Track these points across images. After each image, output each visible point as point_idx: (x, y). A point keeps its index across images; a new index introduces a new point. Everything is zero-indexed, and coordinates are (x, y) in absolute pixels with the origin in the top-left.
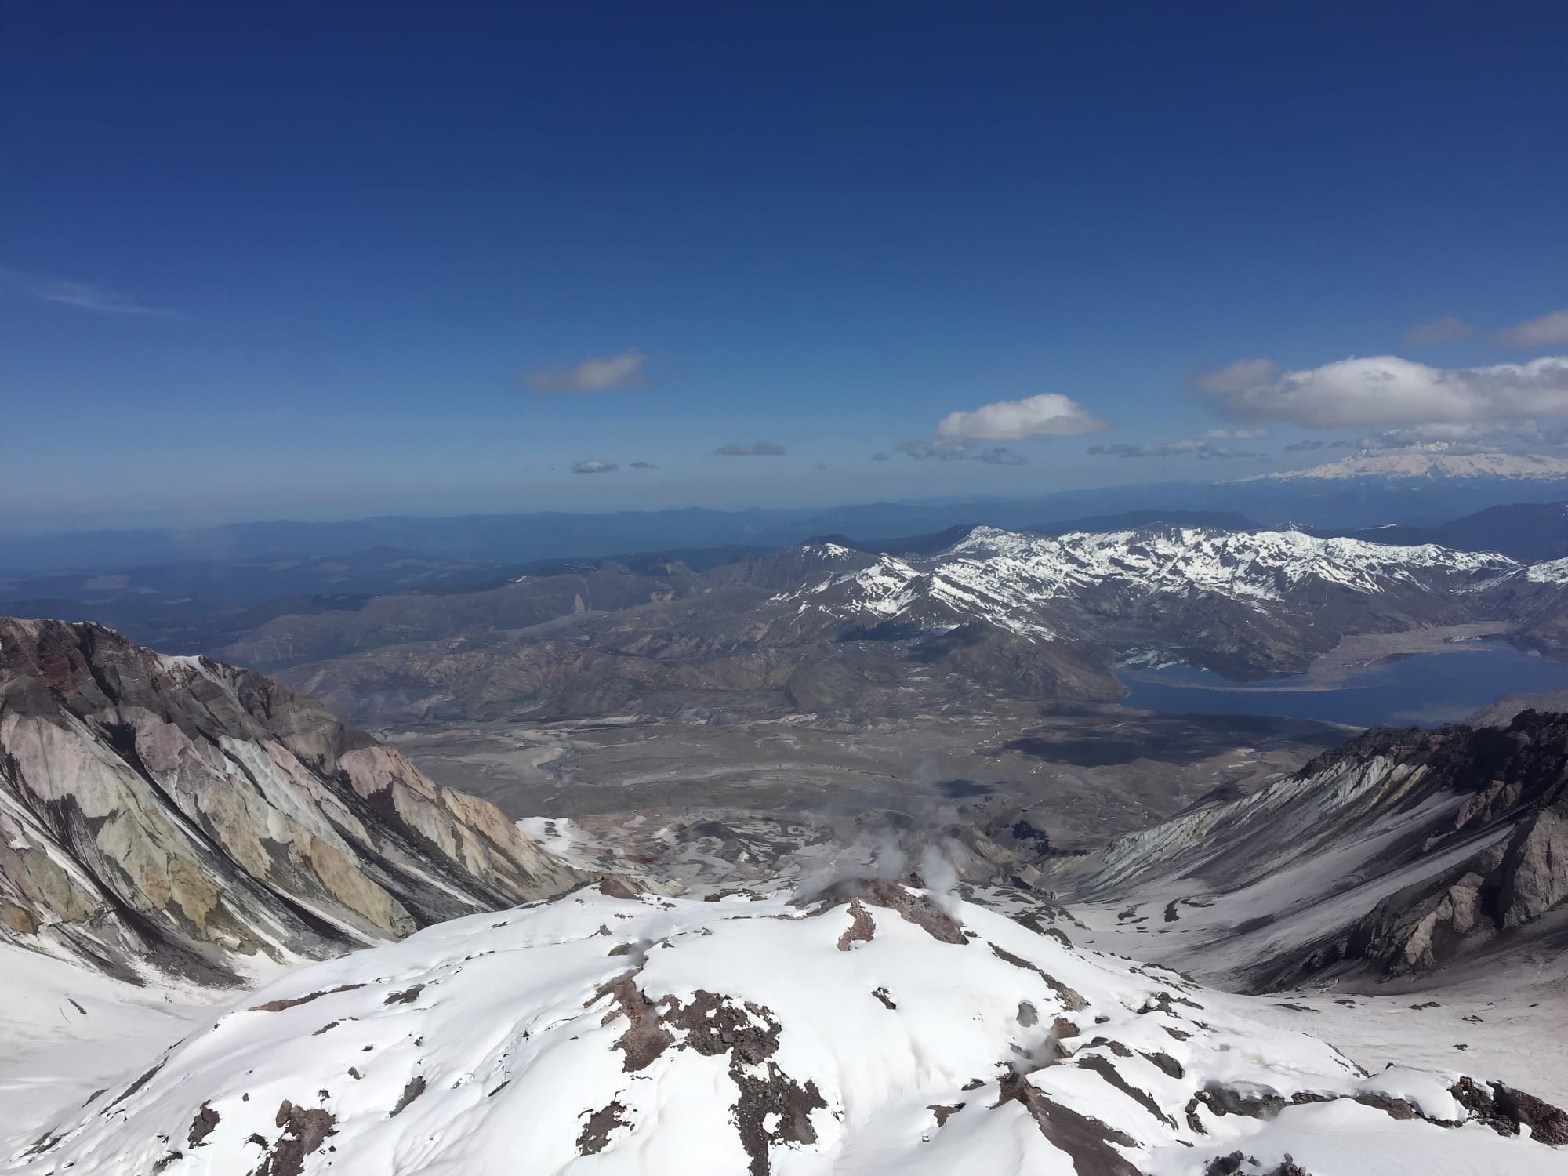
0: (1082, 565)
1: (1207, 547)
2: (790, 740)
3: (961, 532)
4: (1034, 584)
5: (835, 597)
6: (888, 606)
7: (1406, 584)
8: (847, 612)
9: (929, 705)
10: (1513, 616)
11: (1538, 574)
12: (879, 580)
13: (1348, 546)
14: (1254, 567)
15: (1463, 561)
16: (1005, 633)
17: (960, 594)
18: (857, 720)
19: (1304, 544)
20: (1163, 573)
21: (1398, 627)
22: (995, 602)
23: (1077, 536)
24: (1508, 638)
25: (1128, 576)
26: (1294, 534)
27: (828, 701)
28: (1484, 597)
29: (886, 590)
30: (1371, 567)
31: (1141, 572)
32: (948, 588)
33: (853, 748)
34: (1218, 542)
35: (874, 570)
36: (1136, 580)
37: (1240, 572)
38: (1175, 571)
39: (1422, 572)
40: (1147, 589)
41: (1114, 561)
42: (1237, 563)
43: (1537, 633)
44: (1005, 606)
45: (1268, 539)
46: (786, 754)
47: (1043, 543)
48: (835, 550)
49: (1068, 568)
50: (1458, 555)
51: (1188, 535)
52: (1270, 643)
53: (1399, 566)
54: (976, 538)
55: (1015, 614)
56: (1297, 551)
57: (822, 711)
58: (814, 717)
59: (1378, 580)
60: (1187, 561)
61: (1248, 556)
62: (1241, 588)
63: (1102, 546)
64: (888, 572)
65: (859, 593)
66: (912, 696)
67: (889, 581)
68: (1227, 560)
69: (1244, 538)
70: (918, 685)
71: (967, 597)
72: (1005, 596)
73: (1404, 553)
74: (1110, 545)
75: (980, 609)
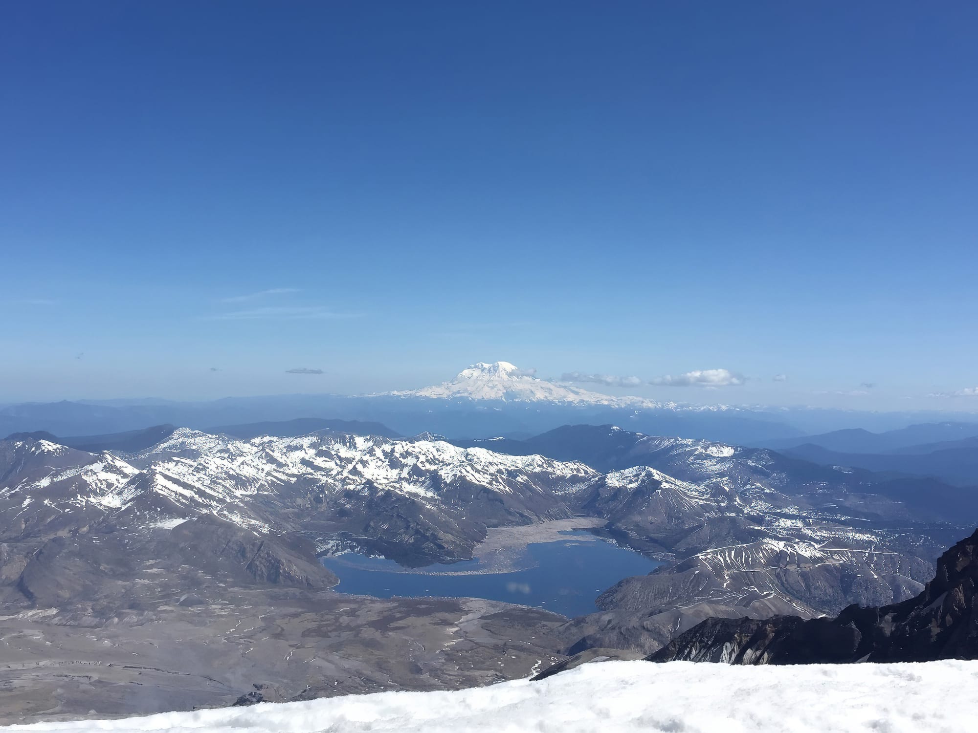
0: (280, 465)
1: (378, 452)
2: (37, 636)
3: (164, 433)
4: (241, 481)
5: (58, 491)
6: (112, 501)
7: (525, 485)
8: (73, 507)
9: (167, 596)
10: (600, 514)
11: (613, 480)
12: (103, 476)
13: (481, 454)
14: (415, 470)
15: (563, 469)
16: (230, 526)
17: (180, 490)
18: (102, 613)
19: (450, 452)
20: (345, 473)
21: (525, 521)
22: (211, 497)
23: (267, 439)
24: (595, 531)
25: (318, 475)
26: (442, 444)
27: (66, 594)
28: (578, 497)
29: (109, 485)
30: (500, 471)
31: (327, 472)
32: (169, 484)
33: (107, 643)
34: (387, 448)
35: (97, 467)
36: (324, 479)
37: (405, 474)
38: (354, 471)
39: (533, 476)
40: (332, 488)
41: (304, 462)
42: (402, 466)
43: (621, 526)
44: (220, 501)
45: (424, 446)
46: (39, 652)
47: (238, 444)
48: (48, 446)
49: (268, 467)
50: (556, 463)
51: (359, 441)
52: (441, 534)
53: (520, 472)
54: (176, 439)
55: (232, 508)
56: (446, 457)
57: (63, 606)
58: (54, 611)
59: (509, 483)
60: (364, 463)
61: (411, 461)
62: (408, 488)
63: (291, 449)
64: (109, 468)
65: (83, 488)
66: (148, 588)
67: (112, 477)
68: (394, 463)
69: (408, 446)
70: (153, 577)
71: (188, 493)
72: (218, 492)
73: (519, 461)
74: (300, 448)
75: (198, 504)
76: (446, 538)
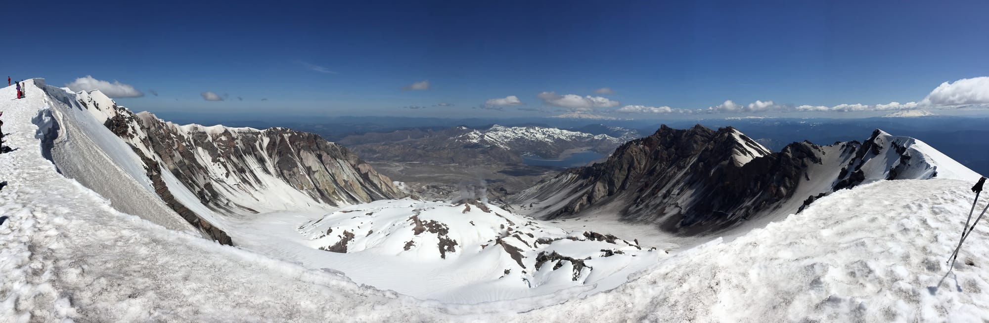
0: (516, 134)
1: (540, 131)
2: (452, 169)
3: (491, 126)
4: (506, 137)
5: (463, 138)
6: (475, 141)
7: (575, 139)
8: (466, 142)
9: (483, 163)
10: (593, 146)
11: (596, 137)
12: (473, 135)
13: (565, 132)
14: (549, 135)
15: (584, 135)
16: (500, 148)
17: (490, 139)
18: (467, 165)
19: (558, 131)
20: (531, 136)
21: (573, 148)
22: (498, 141)
23: (515, 127)
24: (591, 150)
25: (525, 136)
26: (556, 129)
27: (461, 161)
28: (588, 142)
29: (475, 137)
30: (569, 136)
31: (527, 136)
32: (488, 138)
33: (466, 171)
34: (542, 130)
35: (472, 133)
36: (526, 137)
37: (546, 136)
38: (534, 136)
39: (577, 137)
40: (528, 140)
41: (522, 133)
42: (546, 134)
43: (596, 149)
44: (500, 142)
45: (551, 130)
46: (451, 172)
47: (508, 129)
48: (464, 128)
49: (513, 134)
50: (583, 134)
51: (536, 128)
52: (552, 151)
53: (573, 136)
54: (494, 127)
55: (502, 144)
56: (557, 132)
57: (460, 163)
58: (457, 164)
59: (570, 139)
60: (536, 133)
61: (548, 133)
62: (546, 139)
63: (520, 130)
64: (475, 133)
65: (469, 138)
66: (479, 161)
67: (475, 135)
68: (544, 134)
69: (547, 129)
70: (481, 158)
71: (492, 140)
72: (500, 140)
73: (574, 133)
74: (522, 130)
75: (495, 143)
76: (553, 152)
